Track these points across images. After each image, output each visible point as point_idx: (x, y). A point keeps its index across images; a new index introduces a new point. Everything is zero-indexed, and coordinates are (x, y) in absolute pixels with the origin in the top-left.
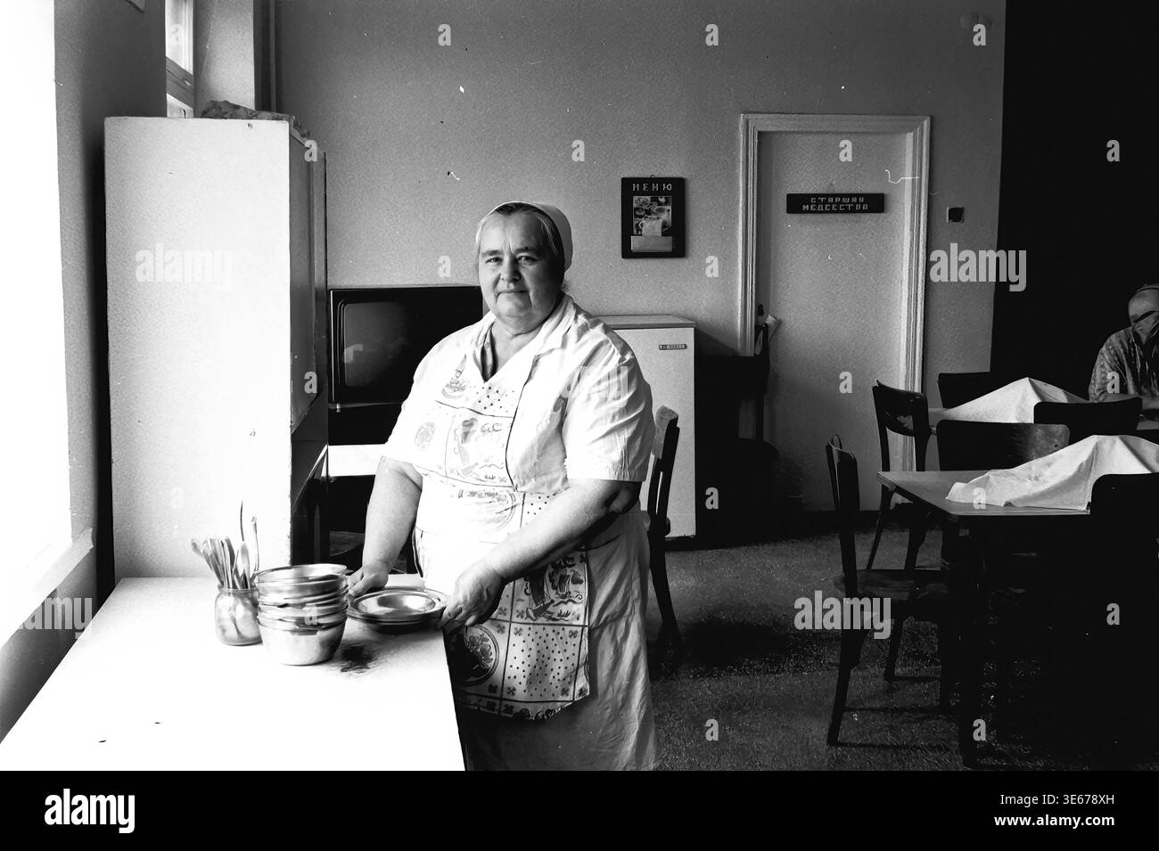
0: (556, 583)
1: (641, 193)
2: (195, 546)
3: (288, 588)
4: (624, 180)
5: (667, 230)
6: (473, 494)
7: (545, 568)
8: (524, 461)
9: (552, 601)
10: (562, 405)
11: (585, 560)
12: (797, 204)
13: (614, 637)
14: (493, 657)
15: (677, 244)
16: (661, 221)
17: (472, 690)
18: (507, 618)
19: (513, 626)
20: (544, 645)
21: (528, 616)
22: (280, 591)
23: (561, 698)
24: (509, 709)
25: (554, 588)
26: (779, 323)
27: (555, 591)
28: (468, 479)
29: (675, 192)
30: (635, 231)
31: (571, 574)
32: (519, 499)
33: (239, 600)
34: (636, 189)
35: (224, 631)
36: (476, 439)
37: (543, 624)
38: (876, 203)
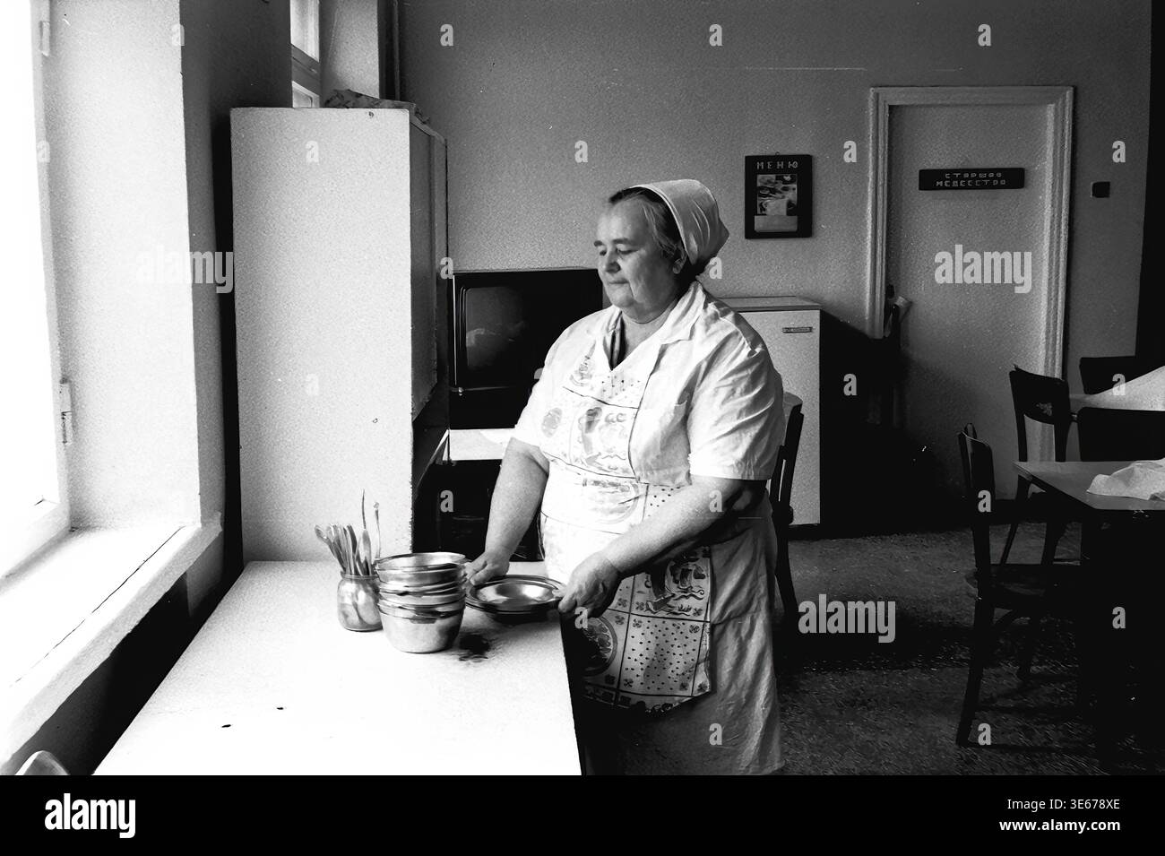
0: (678, 578)
1: (766, 171)
2: (318, 532)
3: (409, 576)
4: (747, 158)
5: (792, 209)
6: (597, 483)
7: (667, 563)
8: (646, 455)
9: (674, 595)
10: (688, 396)
11: (708, 555)
12: (930, 180)
13: (738, 633)
14: (611, 647)
15: (803, 223)
16: (786, 199)
17: (589, 679)
18: (627, 609)
19: (633, 617)
20: (664, 639)
21: (649, 609)
22: (400, 579)
23: (681, 693)
24: (626, 701)
25: (676, 582)
26: (910, 305)
27: (676, 585)
28: (592, 468)
29: (801, 170)
30: (759, 212)
31: (694, 569)
32: (642, 491)
33: (361, 586)
34: (760, 167)
35: (346, 616)
36: (600, 429)
37: (664, 618)
38: (1015, 178)
